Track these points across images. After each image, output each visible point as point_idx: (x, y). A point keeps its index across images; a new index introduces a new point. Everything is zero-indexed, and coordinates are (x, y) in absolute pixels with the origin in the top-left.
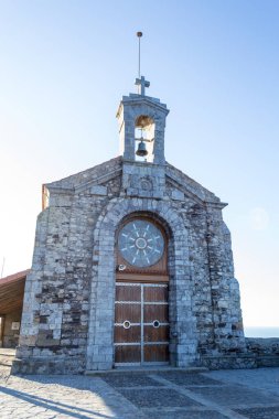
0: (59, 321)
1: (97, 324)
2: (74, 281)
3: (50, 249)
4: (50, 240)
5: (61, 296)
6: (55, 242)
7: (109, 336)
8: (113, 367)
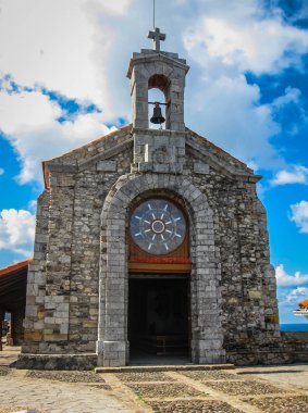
0: (65, 315)
2: (81, 272)
3: (53, 236)
4: (52, 225)
5: (67, 288)
6: (58, 228)
7: (122, 332)
8: (127, 364)
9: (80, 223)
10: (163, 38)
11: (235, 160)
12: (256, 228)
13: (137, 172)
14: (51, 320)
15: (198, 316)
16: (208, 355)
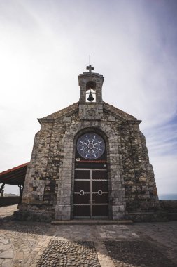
0: (42, 190)
1: (62, 192)
2: (52, 168)
3: (40, 151)
4: (40, 146)
5: (44, 176)
6: (43, 147)
7: (69, 200)
8: (71, 219)
9: (53, 145)
10: (93, 68)
11: (127, 114)
12: (140, 145)
13: (80, 121)
14: (35, 193)
15: (111, 191)
16: (117, 215)
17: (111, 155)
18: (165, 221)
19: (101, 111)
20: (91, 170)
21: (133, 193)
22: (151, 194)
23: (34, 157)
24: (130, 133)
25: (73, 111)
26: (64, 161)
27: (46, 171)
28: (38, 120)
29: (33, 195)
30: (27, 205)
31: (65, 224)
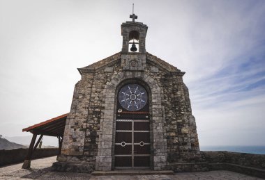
0: (83, 141)
1: (103, 143)
2: (93, 119)
3: (80, 102)
4: (81, 97)
5: (84, 127)
6: (83, 98)
7: (110, 151)
8: (112, 170)
9: (94, 96)
10: (136, 17)
11: (171, 66)
12: (183, 97)
13: (122, 71)
14: (75, 144)
15: (153, 142)
16: (159, 165)
17: (154, 106)
18: (206, 171)
19: (145, 62)
20: (133, 121)
21: (174, 144)
22: (193, 145)
23: (74, 107)
24: (174, 85)
25: (114, 61)
26: (106, 112)
27: (86, 122)
28: (79, 69)
29: (73, 146)
30: (66, 156)
31: (106, 174)
